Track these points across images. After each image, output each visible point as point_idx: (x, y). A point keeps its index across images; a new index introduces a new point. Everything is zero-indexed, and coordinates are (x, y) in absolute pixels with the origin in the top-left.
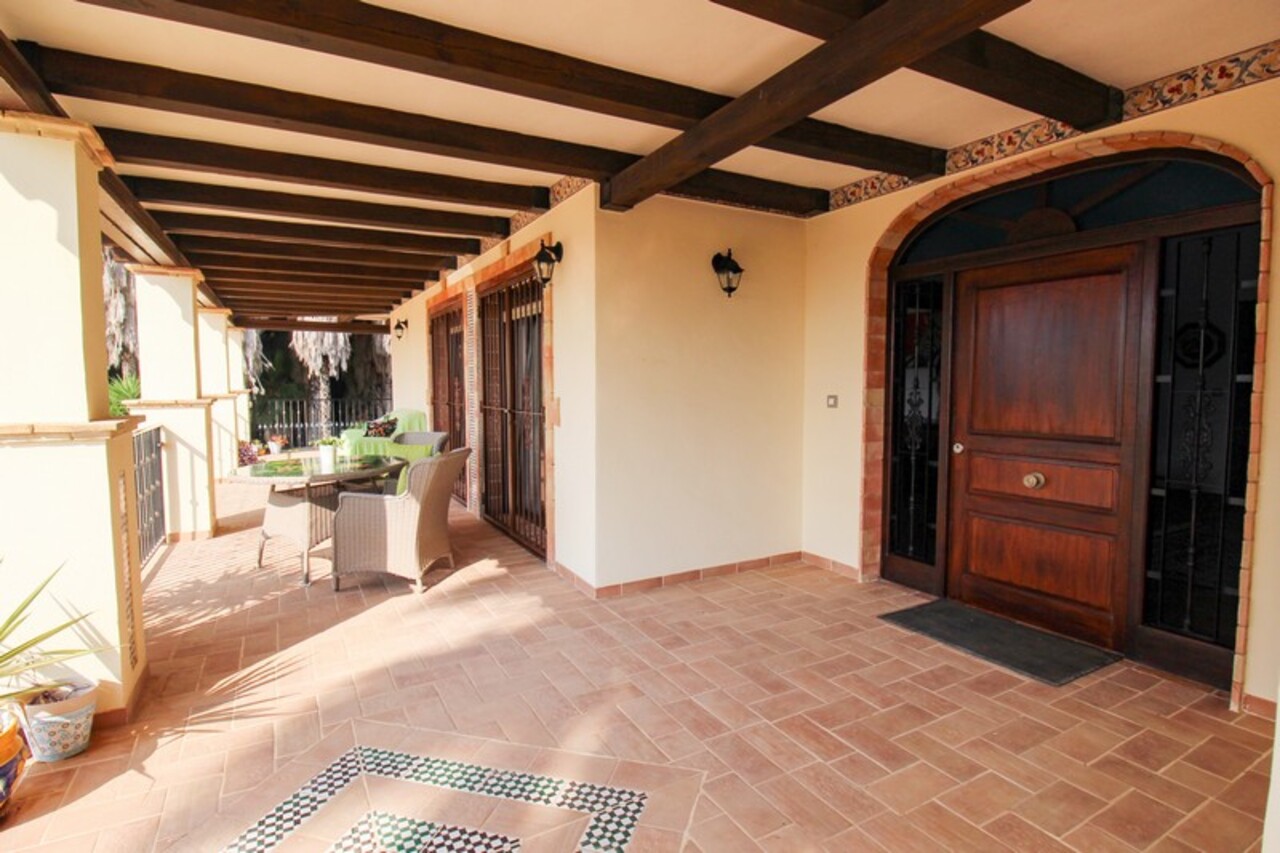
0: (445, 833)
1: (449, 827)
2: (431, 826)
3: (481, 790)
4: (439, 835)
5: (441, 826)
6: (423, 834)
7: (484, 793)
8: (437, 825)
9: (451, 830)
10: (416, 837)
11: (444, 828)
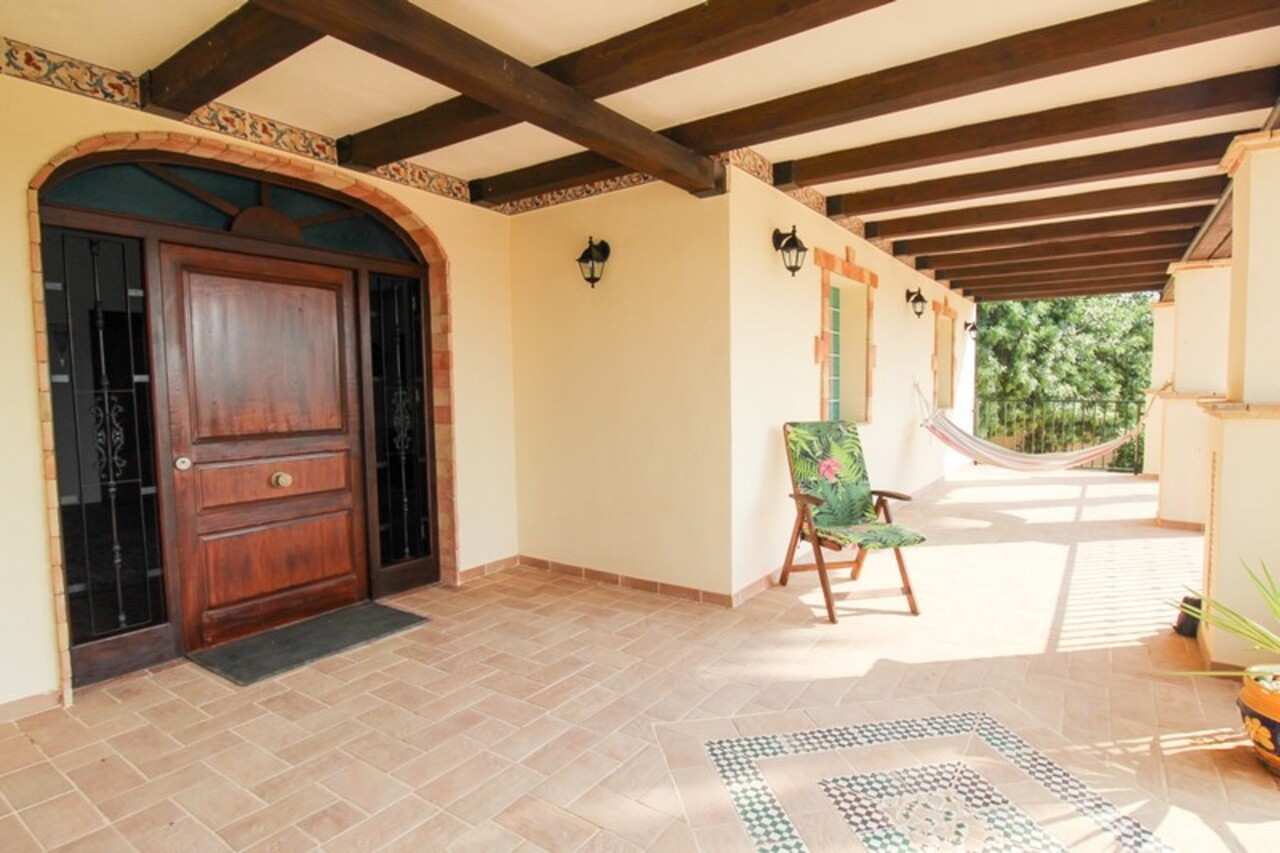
0: (862, 827)
1: (854, 828)
2: (867, 840)
3: (793, 837)
4: (868, 829)
5: (858, 834)
6: (879, 839)
7: (795, 833)
8: (862, 838)
9: (856, 824)
10: (886, 841)
11: (859, 830)
